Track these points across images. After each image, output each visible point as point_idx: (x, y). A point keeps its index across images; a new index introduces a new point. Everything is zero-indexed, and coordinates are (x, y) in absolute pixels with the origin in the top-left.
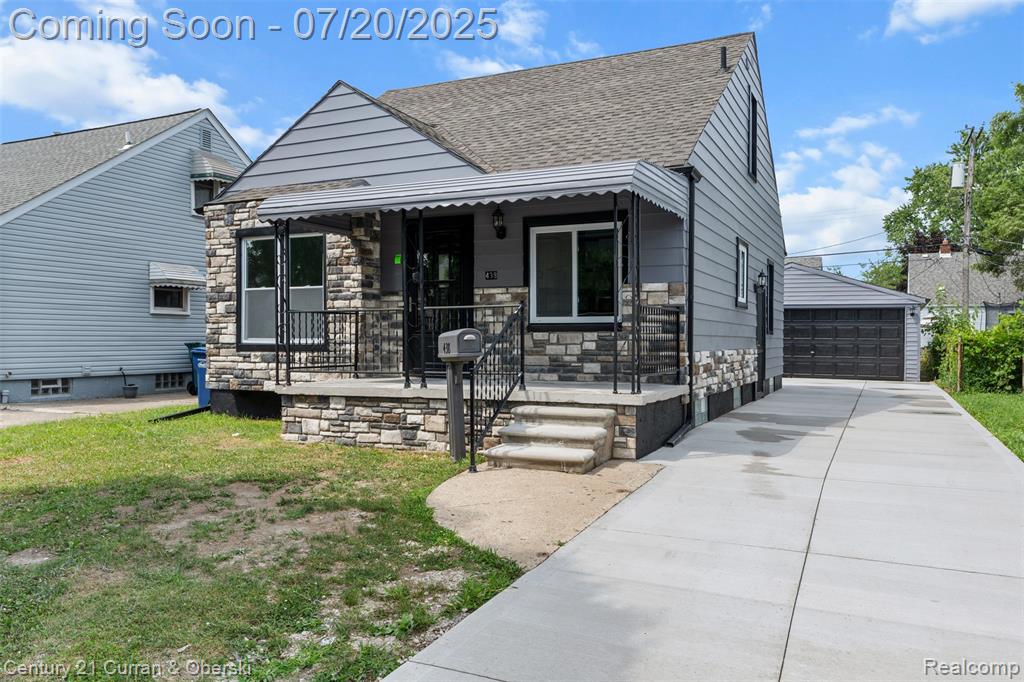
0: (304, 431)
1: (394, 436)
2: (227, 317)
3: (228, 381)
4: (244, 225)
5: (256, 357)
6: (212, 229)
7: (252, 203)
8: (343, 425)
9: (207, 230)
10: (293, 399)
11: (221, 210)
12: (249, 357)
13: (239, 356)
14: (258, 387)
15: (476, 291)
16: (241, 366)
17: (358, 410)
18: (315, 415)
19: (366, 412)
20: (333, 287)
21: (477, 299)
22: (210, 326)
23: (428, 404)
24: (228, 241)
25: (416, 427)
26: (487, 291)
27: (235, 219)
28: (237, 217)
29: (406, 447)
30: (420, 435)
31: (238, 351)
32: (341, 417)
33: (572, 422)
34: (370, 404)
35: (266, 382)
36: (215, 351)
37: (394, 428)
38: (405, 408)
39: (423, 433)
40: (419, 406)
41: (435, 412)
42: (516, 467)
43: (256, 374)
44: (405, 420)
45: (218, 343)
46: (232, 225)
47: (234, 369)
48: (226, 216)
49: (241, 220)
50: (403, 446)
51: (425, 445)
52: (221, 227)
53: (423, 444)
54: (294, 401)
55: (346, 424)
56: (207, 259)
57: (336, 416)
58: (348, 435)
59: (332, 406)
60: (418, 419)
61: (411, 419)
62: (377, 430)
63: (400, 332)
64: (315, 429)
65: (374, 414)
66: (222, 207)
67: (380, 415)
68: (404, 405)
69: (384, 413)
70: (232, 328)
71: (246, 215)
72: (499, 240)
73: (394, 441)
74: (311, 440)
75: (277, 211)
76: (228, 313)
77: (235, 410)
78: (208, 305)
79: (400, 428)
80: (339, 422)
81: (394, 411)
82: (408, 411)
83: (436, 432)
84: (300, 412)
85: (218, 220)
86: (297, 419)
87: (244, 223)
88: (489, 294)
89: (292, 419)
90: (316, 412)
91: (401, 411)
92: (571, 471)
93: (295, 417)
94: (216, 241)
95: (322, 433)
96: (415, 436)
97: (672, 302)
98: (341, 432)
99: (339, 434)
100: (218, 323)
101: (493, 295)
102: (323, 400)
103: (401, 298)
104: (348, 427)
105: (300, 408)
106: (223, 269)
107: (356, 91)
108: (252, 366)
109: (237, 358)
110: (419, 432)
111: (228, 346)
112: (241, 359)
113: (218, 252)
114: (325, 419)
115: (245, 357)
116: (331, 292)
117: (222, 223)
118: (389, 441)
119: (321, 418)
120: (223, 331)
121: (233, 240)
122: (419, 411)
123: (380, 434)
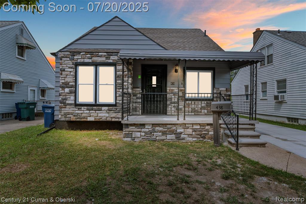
0: (133, 137)
1: (172, 137)
2: (70, 94)
3: (71, 118)
4: (79, 61)
5: (85, 108)
6: (62, 61)
7: (84, 53)
8: (151, 134)
9: (61, 61)
10: (127, 125)
11: (68, 54)
12: (81, 108)
13: (75, 108)
14: (85, 120)
15: (168, 88)
16: (76, 112)
17: (157, 128)
18: (139, 131)
19: (161, 129)
20: (119, 84)
21: (168, 91)
22: (62, 97)
23: (185, 125)
24: (71, 66)
25: (181, 133)
26: (171, 88)
27: (75, 58)
28: (75, 57)
29: (177, 140)
30: (182, 136)
31: (75, 106)
32: (150, 131)
33: (244, 130)
34: (162, 126)
35: (88, 118)
36: (64, 106)
37: (172, 134)
38: (176, 127)
39: (184, 135)
40: (182, 126)
41: (188, 128)
42: (243, 146)
43: (83, 115)
44: (177, 131)
45: (66, 103)
46: (73, 60)
47: (74, 113)
48: (70, 57)
49: (78, 59)
50: (175, 140)
51: (184, 139)
52: (68, 60)
53: (183, 139)
54: (129, 126)
55: (153, 133)
56: (61, 72)
57: (148, 131)
58: (153, 137)
59: (146, 127)
60: (182, 130)
61: (178, 131)
62: (166, 135)
63: (140, 100)
64: (139, 136)
65: (164, 130)
66: (69, 53)
67: (166, 130)
68: (176, 126)
69: (168, 129)
70: (72, 98)
71: (80, 57)
72: (175, 73)
73: (173, 138)
74: (136, 140)
75: (129, 55)
76: (71, 92)
77: (68, 128)
78: (61, 89)
79: (174, 134)
80: (149, 133)
81: (172, 128)
82: (178, 128)
83: (188, 135)
84: (132, 130)
85: (66, 58)
86: (130, 133)
87: (78, 60)
88: (172, 89)
89: (128, 132)
90: (139, 130)
91: (175, 128)
92: (262, 146)
93: (129, 132)
94: (65, 66)
95: (141, 137)
96: (180, 136)
97: (227, 93)
98: (150, 136)
99: (149, 137)
100: (66, 96)
101: (174, 90)
102: (143, 125)
103: (141, 89)
104: (154, 134)
105: (131, 128)
106: (68, 76)
107: (123, 21)
108: (82, 112)
109: (75, 109)
110: (182, 135)
111: (71, 104)
112: (77, 109)
113: (66, 70)
114: (143, 132)
115: (79, 109)
116: (118, 86)
117: (68, 59)
118: (171, 138)
119: (141, 132)
120: (68, 99)
121: (74, 66)
122: (182, 128)
123: (166, 136)
